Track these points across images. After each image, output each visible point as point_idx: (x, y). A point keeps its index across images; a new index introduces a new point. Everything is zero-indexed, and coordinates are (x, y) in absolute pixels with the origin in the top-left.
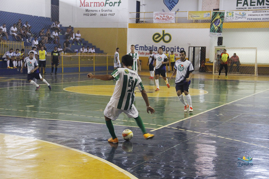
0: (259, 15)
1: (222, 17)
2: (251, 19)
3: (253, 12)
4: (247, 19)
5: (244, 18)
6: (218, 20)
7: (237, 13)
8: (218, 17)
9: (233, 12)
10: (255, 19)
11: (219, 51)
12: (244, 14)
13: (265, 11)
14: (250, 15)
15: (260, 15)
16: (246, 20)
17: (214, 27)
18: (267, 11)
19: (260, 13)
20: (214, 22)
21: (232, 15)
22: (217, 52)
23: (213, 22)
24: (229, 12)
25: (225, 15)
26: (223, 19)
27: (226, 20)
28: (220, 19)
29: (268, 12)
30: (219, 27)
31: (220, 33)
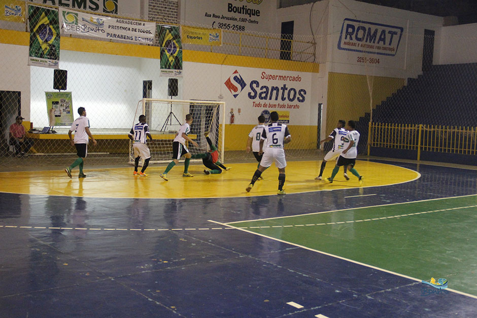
0: (129, 29)
1: (55, 22)
2: (115, 35)
3: (117, 21)
4: (105, 34)
5: (100, 31)
6: (48, 28)
7: (85, 18)
8: (45, 20)
9: (77, 15)
10: (122, 37)
11: (57, 103)
12: (101, 22)
13: (140, 22)
14: (113, 27)
15: (131, 29)
16: (104, 36)
17: (39, 43)
18: (142, 23)
19: (131, 26)
20: (37, 31)
21: (75, 19)
22: (54, 106)
23: (35, 30)
24: (68, 13)
25: (61, 17)
26: (58, 27)
27: (63, 31)
28: (51, 27)
29: (144, 25)
30: (52, 46)
31: (54, 61)
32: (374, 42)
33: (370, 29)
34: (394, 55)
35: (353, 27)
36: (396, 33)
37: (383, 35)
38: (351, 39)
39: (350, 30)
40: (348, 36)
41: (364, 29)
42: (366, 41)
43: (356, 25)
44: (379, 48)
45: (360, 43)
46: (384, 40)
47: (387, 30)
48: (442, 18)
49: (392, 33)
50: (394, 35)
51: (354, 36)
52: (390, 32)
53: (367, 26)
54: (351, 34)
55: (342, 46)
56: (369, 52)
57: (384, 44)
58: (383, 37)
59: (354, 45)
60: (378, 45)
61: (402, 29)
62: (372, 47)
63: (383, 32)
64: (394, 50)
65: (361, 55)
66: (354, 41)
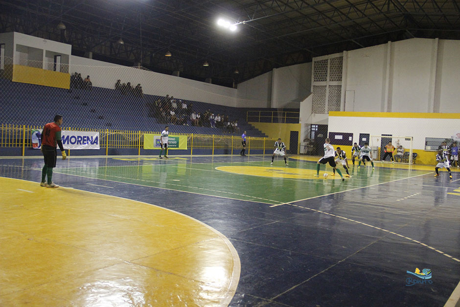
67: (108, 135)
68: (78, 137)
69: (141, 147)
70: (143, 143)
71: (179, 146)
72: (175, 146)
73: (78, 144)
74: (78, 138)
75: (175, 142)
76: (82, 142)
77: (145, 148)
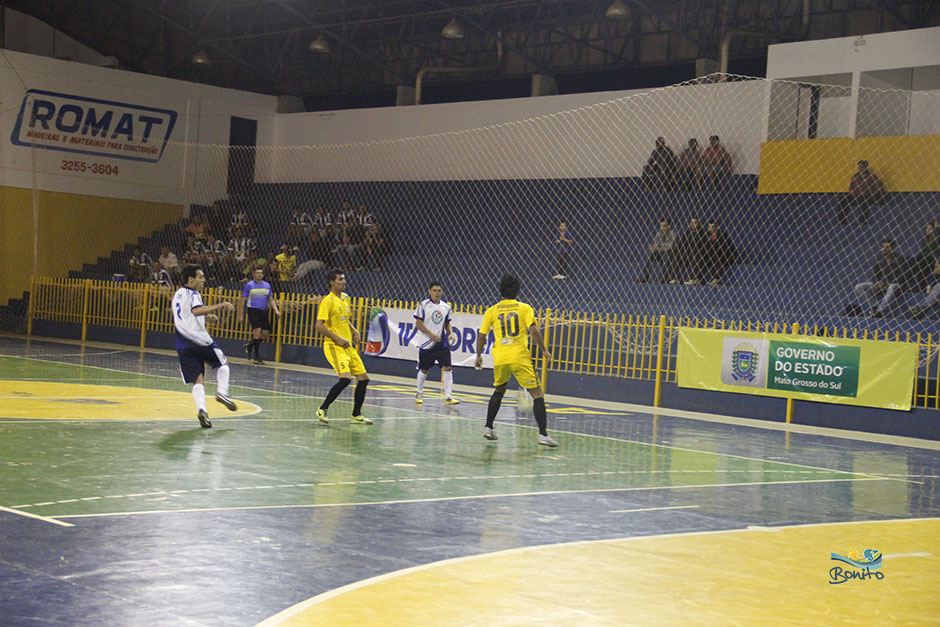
32: (104, 135)
33: (92, 112)
34: (154, 161)
35: (51, 106)
36: (159, 121)
37: (126, 123)
38: (45, 126)
39: (43, 111)
40: (38, 123)
41: (78, 111)
42: (85, 132)
43: (59, 103)
44: (114, 146)
45: (70, 135)
46: (129, 131)
47: (136, 114)
48: (275, 98)
49: (150, 121)
50: (154, 125)
51: (52, 123)
52: (142, 119)
53: (85, 106)
54: (44, 119)
55: (23, 137)
56: (92, 153)
57: (130, 139)
58: (125, 126)
59: (55, 138)
60: (113, 141)
61: (174, 115)
62: (97, 144)
63: (127, 118)
64: (154, 151)
65: (70, 157)
66: (53, 129)
67: (547, 326)
68: (467, 330)
69: (663, 375)
70: (674, 361)
71: (860, 392)
72: (839, 387)
73: (464, 350)
74: (465, 335)
75: (838, 371)
76: (474, 345)
77: (683, 382)
